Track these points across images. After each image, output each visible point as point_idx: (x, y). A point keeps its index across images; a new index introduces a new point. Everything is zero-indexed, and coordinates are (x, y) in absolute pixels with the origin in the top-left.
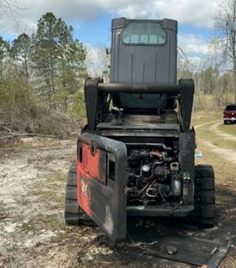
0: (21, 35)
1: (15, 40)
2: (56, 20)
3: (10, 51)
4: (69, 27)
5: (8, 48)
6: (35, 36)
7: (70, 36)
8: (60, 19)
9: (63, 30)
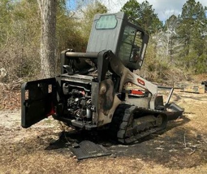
0: (172, 16)
1: (168, 20)
2: (195, 3)
3: (163, 28)
4: (204, 8)
5: (162, 26)
6: (180, 16)
7: (204, 14)
8: (198, 2)
9: (199, 10)
